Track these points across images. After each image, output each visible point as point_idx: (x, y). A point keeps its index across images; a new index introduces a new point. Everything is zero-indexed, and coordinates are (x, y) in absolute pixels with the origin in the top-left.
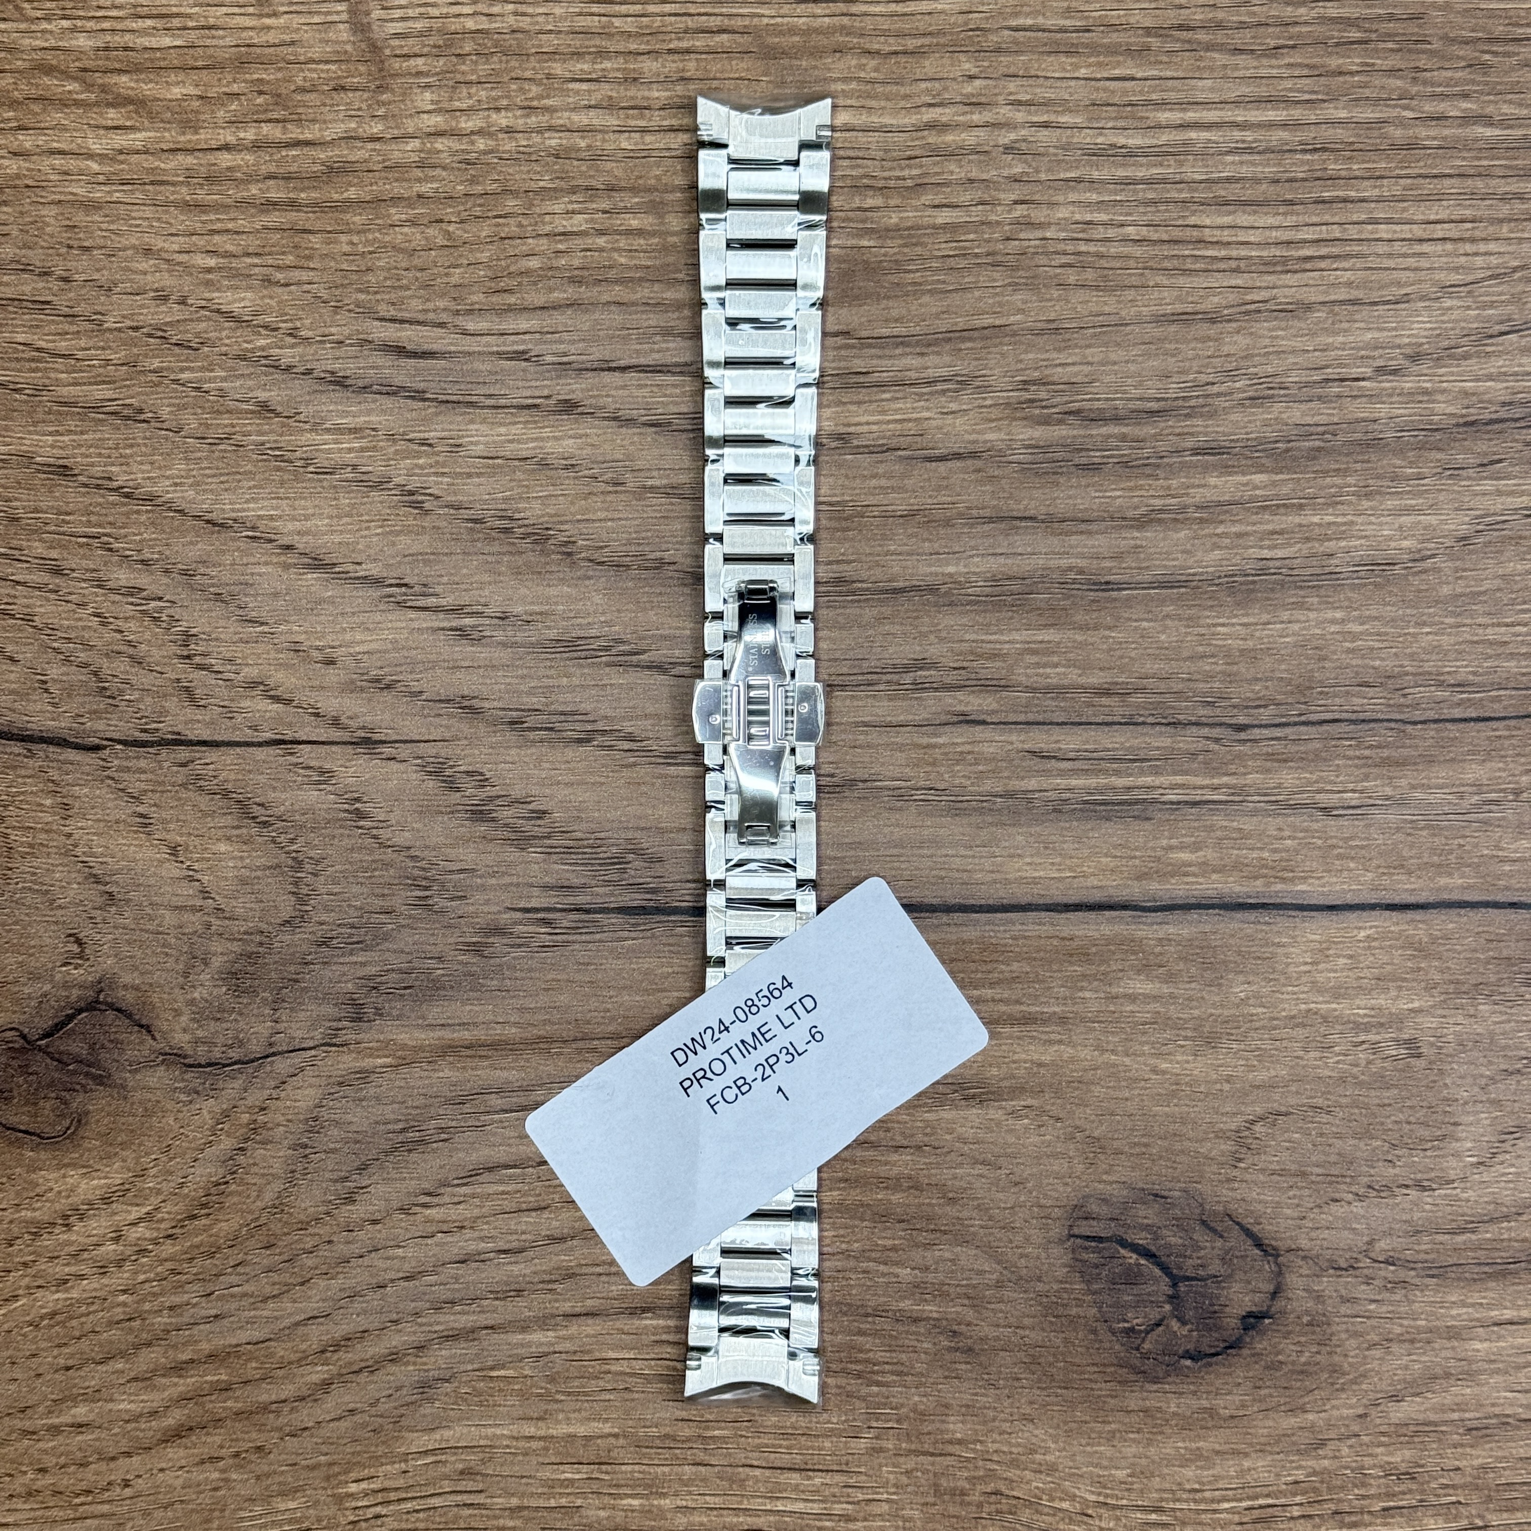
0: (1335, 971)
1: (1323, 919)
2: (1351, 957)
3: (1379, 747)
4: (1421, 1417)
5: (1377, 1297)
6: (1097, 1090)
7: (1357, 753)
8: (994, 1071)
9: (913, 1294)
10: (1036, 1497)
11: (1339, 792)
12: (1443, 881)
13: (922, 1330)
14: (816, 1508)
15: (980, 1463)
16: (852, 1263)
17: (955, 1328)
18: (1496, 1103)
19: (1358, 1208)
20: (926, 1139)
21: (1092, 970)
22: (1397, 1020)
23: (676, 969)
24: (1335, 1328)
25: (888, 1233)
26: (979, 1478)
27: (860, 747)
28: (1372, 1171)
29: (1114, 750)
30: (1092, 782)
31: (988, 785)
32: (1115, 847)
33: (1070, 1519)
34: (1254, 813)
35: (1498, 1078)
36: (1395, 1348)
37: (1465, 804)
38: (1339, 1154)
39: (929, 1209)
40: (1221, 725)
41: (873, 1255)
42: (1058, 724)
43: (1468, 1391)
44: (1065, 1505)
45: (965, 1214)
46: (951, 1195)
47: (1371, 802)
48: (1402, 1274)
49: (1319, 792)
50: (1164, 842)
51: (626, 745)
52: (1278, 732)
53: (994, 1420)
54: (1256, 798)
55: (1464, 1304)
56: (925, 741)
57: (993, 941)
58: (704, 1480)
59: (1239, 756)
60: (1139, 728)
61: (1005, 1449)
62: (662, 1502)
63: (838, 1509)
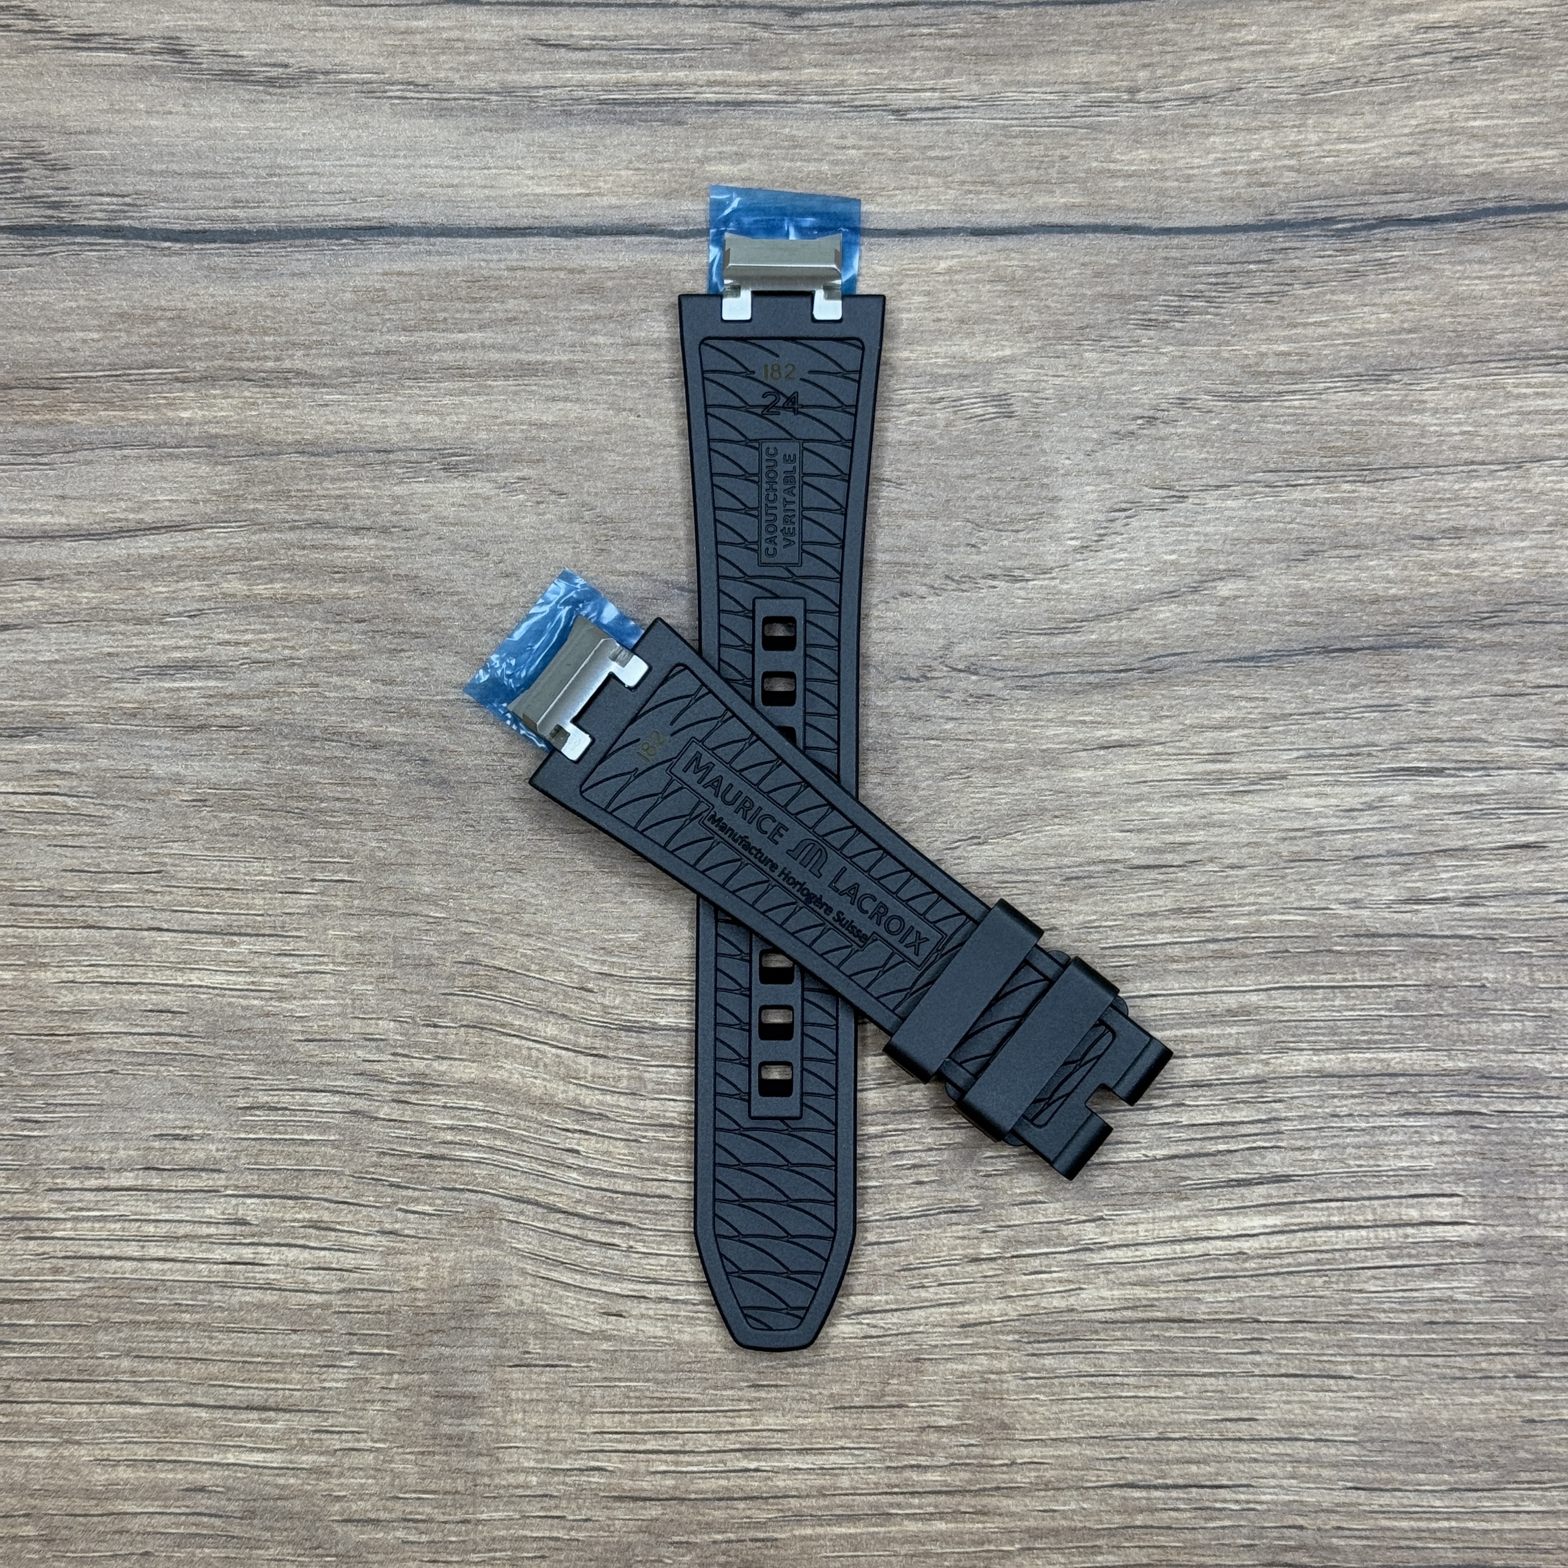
0: (909, 311)
1: (895, 246)
2: (928, 294)
3: (966, 36)
4: (1008, 864)
5: (955, 715)
6: (612, 458)
7: (939, 43)
8: (483, 435)
9: (374, 713)
10: (523, 966)
11: (916, 90)
12: (1042, 200)
13: (384, 758)
14: (241, 981)
15: (454, 925)
16: (297, 672)
17: (425, 754)
18: (1107, 473)
19: (933, 603)
20: (394, 518)
21: (604, 309)
22: (986, 369)
23: (82, 303)
24: (902, 753)
25: (344, 636)
26: (450, 943)
27: (322, 29)
28: (952, 558)
29: (639, 37)
30: (612, 76)
31: (482, 79)
32: (639, 158)
33: (566, 994)
34: (812, 115)
35: (1108, 442)
36: (978, 778)
37: (1069, 106)
38: (910, 537)
39: (395, 606)
40: (772, 7)
41: (325, 664)
42: (570, 5)
43: (1067, 830)
44: (560, 977)
45: (442, 613)
46: (424, 588)
47: (955, 103)
48: (988, 686)
49: (891, 90)
50: (699, 152)
51: (25, 24)
52: (841, 17)
53: (472, 871)
54: (814, 98)
55: (1062, 722)
56: (402, 24)
57: (484, 272)
58: (97, 947)
59: (793, 45)
60: (671, 10)
61: (485, 906)
62: (42, 975)
63: (270, 981)
